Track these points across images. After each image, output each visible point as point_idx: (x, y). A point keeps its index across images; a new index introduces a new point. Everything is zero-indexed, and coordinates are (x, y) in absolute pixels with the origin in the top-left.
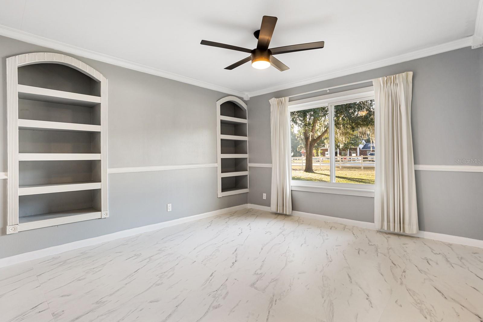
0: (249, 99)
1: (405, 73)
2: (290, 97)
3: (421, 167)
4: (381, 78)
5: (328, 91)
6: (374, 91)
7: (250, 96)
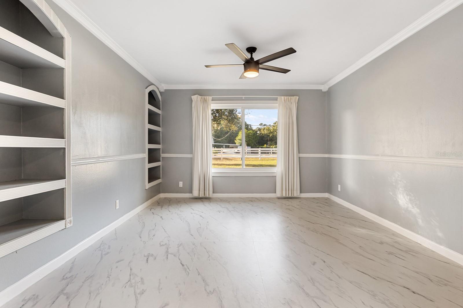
0: (164, 91)
1: (295, 97)
2: (213, 97)
3: (302, 155)
4: (283, 97)
5: (243, 98)
6: (277, 104)
7: (165, 88)
